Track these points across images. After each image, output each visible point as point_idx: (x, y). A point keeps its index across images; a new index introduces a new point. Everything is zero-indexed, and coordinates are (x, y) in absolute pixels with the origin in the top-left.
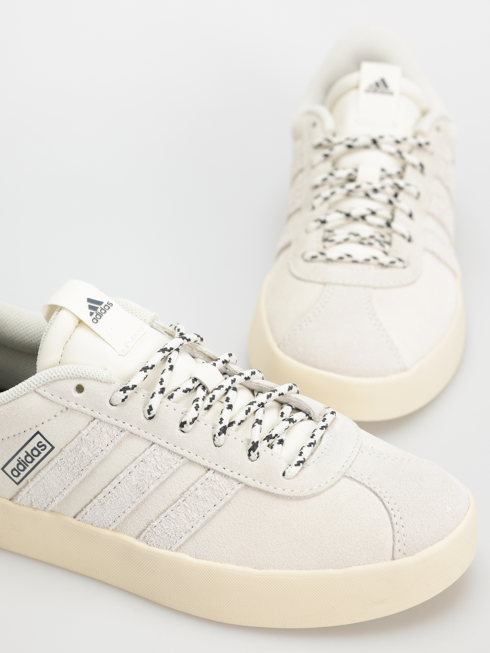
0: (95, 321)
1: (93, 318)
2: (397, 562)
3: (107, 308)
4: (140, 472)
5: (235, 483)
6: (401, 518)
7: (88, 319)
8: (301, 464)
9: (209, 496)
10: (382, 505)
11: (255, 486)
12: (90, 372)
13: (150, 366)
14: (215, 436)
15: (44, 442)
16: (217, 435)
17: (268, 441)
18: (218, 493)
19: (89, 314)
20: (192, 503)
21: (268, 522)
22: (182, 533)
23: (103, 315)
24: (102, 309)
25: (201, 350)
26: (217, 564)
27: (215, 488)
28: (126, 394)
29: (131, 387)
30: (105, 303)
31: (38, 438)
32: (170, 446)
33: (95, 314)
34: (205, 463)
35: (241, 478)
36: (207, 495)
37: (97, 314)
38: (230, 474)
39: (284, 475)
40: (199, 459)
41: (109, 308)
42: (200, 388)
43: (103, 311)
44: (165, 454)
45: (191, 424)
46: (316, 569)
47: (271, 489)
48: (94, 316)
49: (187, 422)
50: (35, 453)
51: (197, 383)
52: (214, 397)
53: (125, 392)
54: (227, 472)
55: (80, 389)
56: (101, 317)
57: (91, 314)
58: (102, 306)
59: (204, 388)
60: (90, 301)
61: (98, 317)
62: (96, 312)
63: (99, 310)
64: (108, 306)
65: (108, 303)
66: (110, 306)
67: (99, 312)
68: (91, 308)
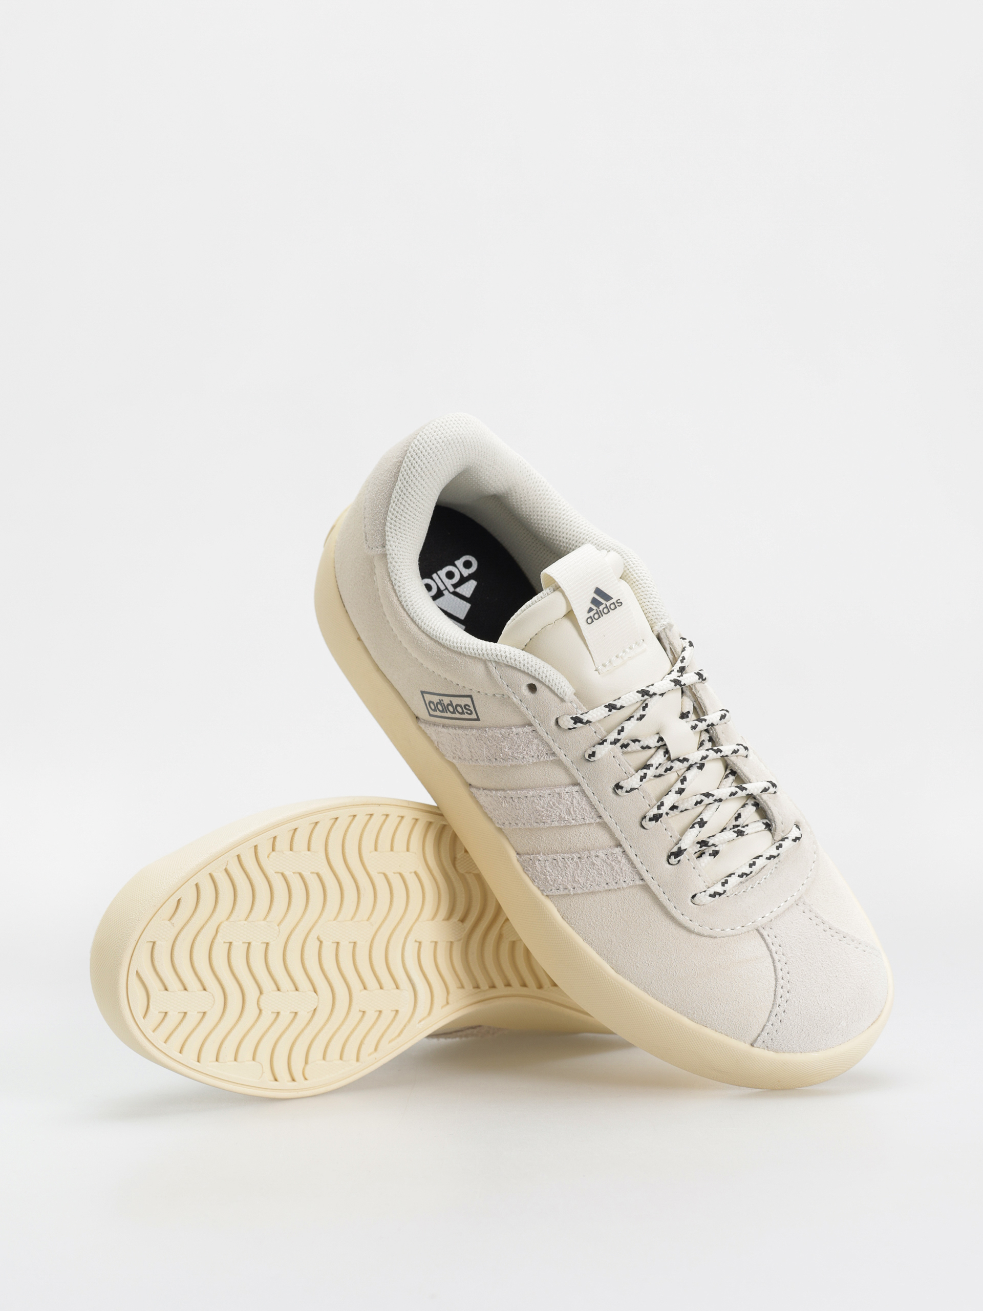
0: (589, 621)
1: (589, 616)
2: (755, 1050)
3: (613, 607)
4: (551, 803)
5: (637, 878)
6: (784, 1012)
7: (581, 615)
8: (717, 896)
9: (606, 871)
10: (774, 986)
11: (656, 893)
12: (551, 681)
13: (618, 706)
14: (645, 817)
15: (472, 708)
16: (647, 818)
17: (701, 847)
18: (616, 875)
19: (587, 609)
20: (586, 868)
21: (650, 935)
22: (561, 887)
23: (602, 616)
24: (606, 607)
25: (695, 693)
26: (579, 940)
27: (616, 868)
28: (575, 726)
29: (585, 721)
30: (614, 600)
31: (467, 701)
32: (595, 800)
33: (595, 611)
34: (621, 837)
35: (647, 877)
36: (605, 869)
37: (597, 613)
38: (639, 866)
39: (694, 897)
40: (616, 830)
41: (616, 607)
42: (661, 752)
43: (606, 611)
44: (584, 803)
45: (627, 792)
46: (671, 1008)
47: (670, 906)
48: (591, 614)
49: (624, 788)
50: (459, 709)
51: (661, 743)
52: (672, 769)
53: (575, 723)
54: (637, 861)
55: (532, 688)
56: (599, 617)
57: (591, 610)
58: (608, 604)
59: (667, 752)
60: (598, 591)
61: (596, 616)
62: (597, 610)
63: (601, 608)
64: (617, 605)
65: (618, 601)
66: (619, 606)
67: (600, 611)
68: (594, 601)
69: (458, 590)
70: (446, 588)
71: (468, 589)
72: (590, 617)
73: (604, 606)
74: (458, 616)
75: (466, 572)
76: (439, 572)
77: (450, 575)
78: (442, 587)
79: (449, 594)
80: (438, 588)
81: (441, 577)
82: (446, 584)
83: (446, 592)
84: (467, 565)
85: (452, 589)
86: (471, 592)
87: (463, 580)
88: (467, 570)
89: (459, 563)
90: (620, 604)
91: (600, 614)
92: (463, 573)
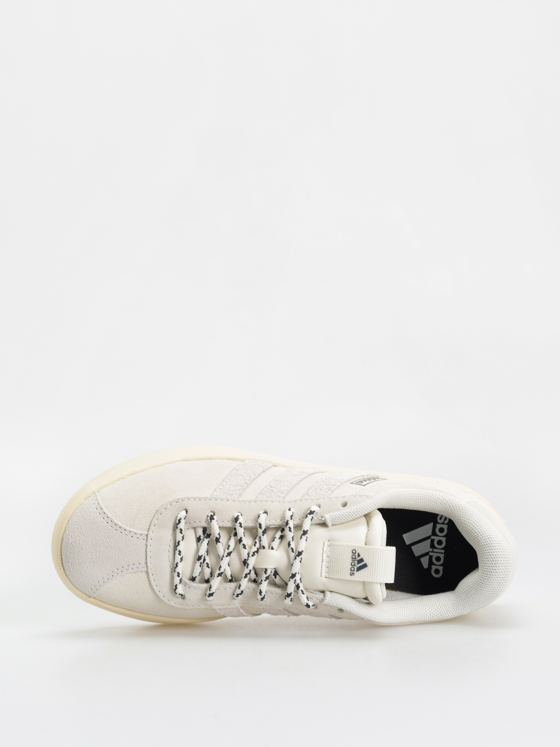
0: (354, 551)
3: (353, 569)
8: (178, 523)
17: (207, 534)
19: (361, 555)
23: (352, 560)
24: (355, 565)
29: (308, 516)
30: (355, 572)
33: (357, 557)
37: (355, 558)
41: (351, 570)
43: (353, 564)
45: (260, 514)
48: (357, 555)
49: (263, 514)
53: (311, 511)
56: (352, 558)
57: (359, 555)
58: (356, 568)
59: (264, 548)
60: (365, 566)
61: (354, 557)
62: (357, 559)
63: (356, 562)
64: (352, 572)
65: (353, 574)
66: (351, 573)
67: (355, 560)
68: (362, 560)
69: (427, 557)
70: (433, 552)
71: (425, 562)
72: (355, 553)
73: (356, 564)
74: (415, 546)
75: (434, 568)
76: (443, 555)
77: (438, 559)
78: (435, 550)
79: (429, 551)
80: (436, 548)
81: (440, 554)
82: (435, 554)
83: (431, 550)
84: (437, 571)
85: (431, 554)
86: (422, 562)
87: (431, 563)
88: (435, 569)
89: (441, 568)
90: (351, 574)
91: (353, 559)
92: (434, 566)
